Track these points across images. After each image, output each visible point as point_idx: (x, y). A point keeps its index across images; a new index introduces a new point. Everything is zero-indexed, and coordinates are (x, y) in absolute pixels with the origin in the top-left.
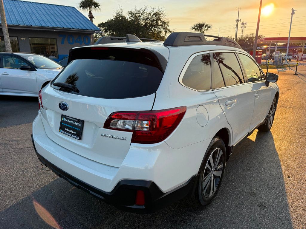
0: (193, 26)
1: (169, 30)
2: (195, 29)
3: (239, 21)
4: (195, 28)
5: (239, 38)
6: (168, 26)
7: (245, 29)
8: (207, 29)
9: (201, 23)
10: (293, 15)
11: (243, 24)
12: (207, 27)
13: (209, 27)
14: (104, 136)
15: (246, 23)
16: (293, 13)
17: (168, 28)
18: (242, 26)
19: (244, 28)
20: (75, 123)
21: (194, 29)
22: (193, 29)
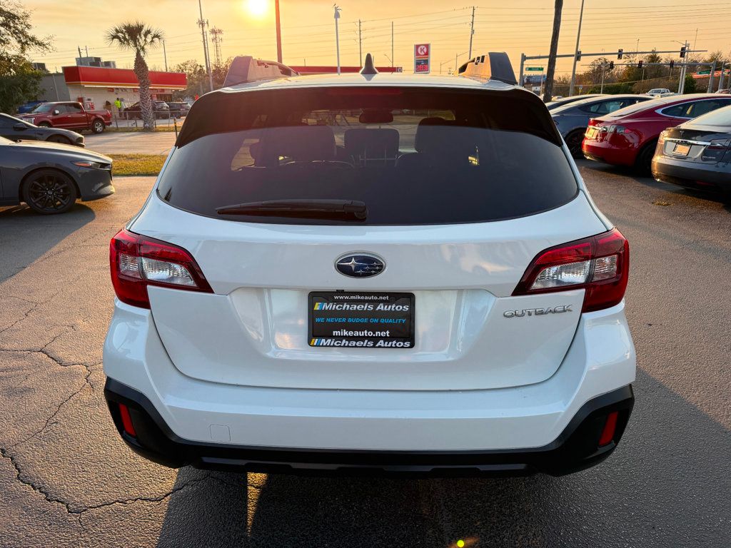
0: (114, 32)
1: (33, 39)
2: (120, 40)
3: (206, 25)
4: (118, 37)
5: (215, 65)
6: (28, 26)
7: (220, 43)
8: (152, 41)
9: (133, 23)
10: (338, 19)
11: (214, 32)
12: (149, 37)
13: (157, 36)
14: (512, 316)
15: (220, 31)
16: (337, 15)
17: (30, 33)
18: (212, 36)
19: (218, 41)
20: (381, 307)
21: (116, 40)
22: (113, 39)
